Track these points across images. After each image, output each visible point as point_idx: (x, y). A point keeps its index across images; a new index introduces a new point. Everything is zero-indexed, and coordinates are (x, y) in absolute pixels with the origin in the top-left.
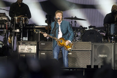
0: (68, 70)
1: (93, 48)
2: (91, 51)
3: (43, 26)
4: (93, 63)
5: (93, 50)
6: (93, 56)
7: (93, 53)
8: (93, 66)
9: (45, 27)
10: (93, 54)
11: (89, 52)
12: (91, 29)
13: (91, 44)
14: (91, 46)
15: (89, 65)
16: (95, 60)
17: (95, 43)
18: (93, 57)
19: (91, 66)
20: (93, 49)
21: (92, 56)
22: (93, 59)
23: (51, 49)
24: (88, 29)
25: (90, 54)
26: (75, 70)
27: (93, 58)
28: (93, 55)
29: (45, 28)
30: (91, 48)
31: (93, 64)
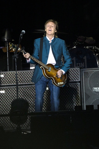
1: (83, 77)
2: (80, 82)
4: (85, 102)
6: (84, 90)
10: (84, 88)
11: (76, 84)
13: (79, 71)
14: (79, 74)
15: (79, 106)
16: (88, 97)
18: (84, 92)
19: (82, 106)
20: (83, 79)
22: (84, 95)
23: (15, 84)
29: (2, 49)
30: (79, 77)
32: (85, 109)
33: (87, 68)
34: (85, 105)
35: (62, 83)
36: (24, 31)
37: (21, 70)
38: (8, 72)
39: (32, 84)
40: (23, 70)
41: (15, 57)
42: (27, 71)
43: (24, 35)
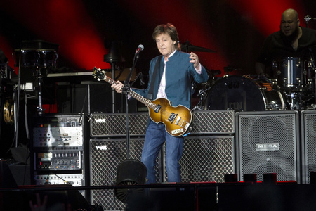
1: (240, 127)
2: (234, 134)
4: (241, 168)
5: (240, 132)
6: (240, 149)
7: (241, 139)
11: (228, 137)
13: (233, 116)
14: (233, 121)
15: (231, 175)
16: (247, 160)
17: (243, 113)
19: (236, 175)
21: (237, 148)
22: (241, 156)
23: (124, 135)
25: (232, 143)
27: (241, 153)
28: (241, 146)
30: (233, 126)
31: (241, 171)
32: (242, 180)
34: (241, 173)
36: (141, 46)
38: (113, 115)
43: (142, 52)
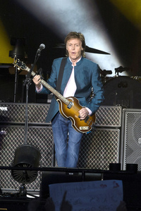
0: (65, 173)
1: (126, 122)
2: (120, 128)
3: (3, 64)
4: (125, 158)
5: (126, 126)
6: (125, 141)
7: (126, 133)
8: (125, 165)
9: (7, 67)
10: (125, 137)
11: (115, 130)
12: (120, 74)
13: (120, 112)
14: (120, 116)
15: (116, 164)
16: (130, 151)
17: (130, 110)
18: (125, 143)
19: (119, 164)
20: (126, 124)
21: (122, 140)
22: (125, 148)
23: (23, 122)
24: (113, 75)
25: (117, 136)
26: (80, 174)
27: (125, 145)
28: (125, 139)
29: (8, 69)
30: (120, 121)
31: (125, 160)
32: (124, 169)
33: (133, 108)
34: (125, 163)
35: (86, 128)
36: (43, 45)
37: (34, 102)
38: (14, 104)
39: (48, 125)
40: (37, 102)
41: (27, 83)
42: (42, 105)
43: (43, 51)
